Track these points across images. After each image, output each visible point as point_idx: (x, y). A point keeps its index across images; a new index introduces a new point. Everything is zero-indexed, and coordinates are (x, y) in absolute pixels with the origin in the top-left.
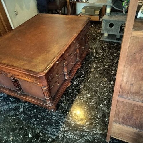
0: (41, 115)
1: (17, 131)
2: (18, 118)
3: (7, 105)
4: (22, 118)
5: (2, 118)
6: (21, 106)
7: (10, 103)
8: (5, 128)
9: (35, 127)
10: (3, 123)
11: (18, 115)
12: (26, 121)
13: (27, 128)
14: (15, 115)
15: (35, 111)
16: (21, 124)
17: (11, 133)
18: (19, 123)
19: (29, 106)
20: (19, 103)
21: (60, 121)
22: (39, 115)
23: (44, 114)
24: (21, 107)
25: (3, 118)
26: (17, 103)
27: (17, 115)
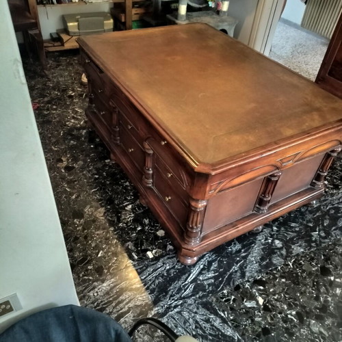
0: (310, 221)
1: (330, 268)
2: (298, 255)
3: (245, 261)
4: (302, 250)
5: (283, 282)
6: (266, 239)
7: (244, 254)
8: (313, 284)
9: (332, 238)
10: (299, 284)
11: (289, 252)
12: (311, 247)
13: (331, 250)
14: (287, 256)
15: (293, 225)
16: (315, 255)
17: (332, 278)
18: (312, 259)
19: (275, 228)
20: (256, 239)
21: (336, 205)
22: (307, 223)
23: (309, 217)
24: (270, 241)
25: (283, 280)
26: (254, 242)
27: (287, 254)
